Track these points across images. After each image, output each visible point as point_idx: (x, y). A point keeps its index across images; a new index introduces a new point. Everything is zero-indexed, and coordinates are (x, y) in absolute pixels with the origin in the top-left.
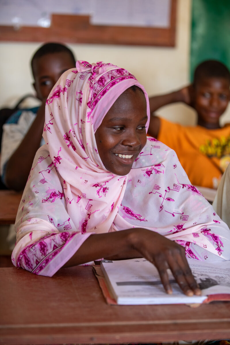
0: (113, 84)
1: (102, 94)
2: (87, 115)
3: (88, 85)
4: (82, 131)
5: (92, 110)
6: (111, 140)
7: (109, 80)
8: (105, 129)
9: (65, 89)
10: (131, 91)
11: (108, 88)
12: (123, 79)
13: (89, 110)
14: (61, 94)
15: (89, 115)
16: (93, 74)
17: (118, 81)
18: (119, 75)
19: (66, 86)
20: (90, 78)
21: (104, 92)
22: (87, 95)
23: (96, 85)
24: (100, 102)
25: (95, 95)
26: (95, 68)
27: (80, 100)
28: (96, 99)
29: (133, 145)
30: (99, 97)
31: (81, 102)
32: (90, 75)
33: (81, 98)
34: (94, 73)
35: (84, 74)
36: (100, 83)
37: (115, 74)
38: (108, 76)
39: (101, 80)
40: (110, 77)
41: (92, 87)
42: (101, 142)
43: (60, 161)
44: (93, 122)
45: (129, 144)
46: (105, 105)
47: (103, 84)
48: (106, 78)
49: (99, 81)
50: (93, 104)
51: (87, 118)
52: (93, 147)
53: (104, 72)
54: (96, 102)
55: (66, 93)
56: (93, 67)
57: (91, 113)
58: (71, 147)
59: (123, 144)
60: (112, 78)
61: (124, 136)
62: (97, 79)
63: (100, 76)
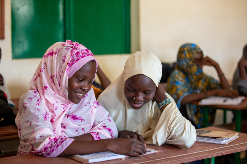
0: (83, 57)
1: (76, 60)
2: (66, 69)
3: (70, 54)
4: (61, 77)
5: (70, 67)
6: (76, 84)
7: (81, 54)
8: (74, 78)
9: (56, 53)
10: (91, 62)
11: (80, 58)
12: (88, 55)
13: (68, 67)
14: (54, 54)
15: (67, 70)
16: (73, 49)
17: (86, 55)
18: (86, 53)
19: (57, 51)
20: (71, 51)
21: (78, 60)
22: (68, 59)
23: (74, 55)
24: (74, 64)
25: (72, 60)
26: (75, 46)
27: (64, 61)
28: (73, 62)
29: (86, 89)
30: (75, 62)
31: (64, 62)
32: (72, 49)
33: (65, 60)
34: (75, 48)
35: (69, 48)
36: (76, 54)
37: (85, 51)
38: (81, 52)
39: (77, 53)
40: (82, 53)
41: (72, 56)
42: (70, 85)
43: (47, 89)
44: (68, 74)
45: (84, 89)
46: (77, 66)
47: (78, 56)
48: (80, 53)
49: (76, 53)
50: (71, 64)
51: (66, 71)
52: (65, 86)
53: (79, 49)
54: (73, 64)
55: (56, 55)
56: (74, 45)
57: (68, 69)
58: (53, 83)
59: (81, 88)
60: (83, 53)
61: (82, 84)
62: (75, 52)
63: (77, 51)
